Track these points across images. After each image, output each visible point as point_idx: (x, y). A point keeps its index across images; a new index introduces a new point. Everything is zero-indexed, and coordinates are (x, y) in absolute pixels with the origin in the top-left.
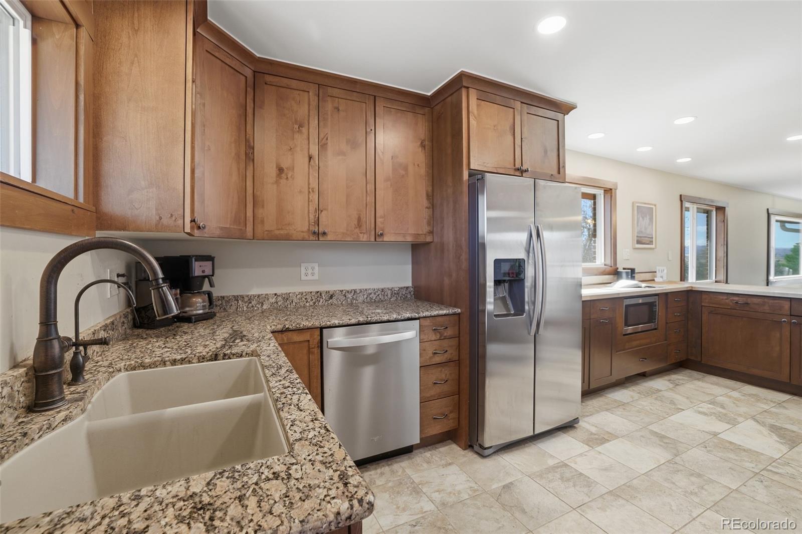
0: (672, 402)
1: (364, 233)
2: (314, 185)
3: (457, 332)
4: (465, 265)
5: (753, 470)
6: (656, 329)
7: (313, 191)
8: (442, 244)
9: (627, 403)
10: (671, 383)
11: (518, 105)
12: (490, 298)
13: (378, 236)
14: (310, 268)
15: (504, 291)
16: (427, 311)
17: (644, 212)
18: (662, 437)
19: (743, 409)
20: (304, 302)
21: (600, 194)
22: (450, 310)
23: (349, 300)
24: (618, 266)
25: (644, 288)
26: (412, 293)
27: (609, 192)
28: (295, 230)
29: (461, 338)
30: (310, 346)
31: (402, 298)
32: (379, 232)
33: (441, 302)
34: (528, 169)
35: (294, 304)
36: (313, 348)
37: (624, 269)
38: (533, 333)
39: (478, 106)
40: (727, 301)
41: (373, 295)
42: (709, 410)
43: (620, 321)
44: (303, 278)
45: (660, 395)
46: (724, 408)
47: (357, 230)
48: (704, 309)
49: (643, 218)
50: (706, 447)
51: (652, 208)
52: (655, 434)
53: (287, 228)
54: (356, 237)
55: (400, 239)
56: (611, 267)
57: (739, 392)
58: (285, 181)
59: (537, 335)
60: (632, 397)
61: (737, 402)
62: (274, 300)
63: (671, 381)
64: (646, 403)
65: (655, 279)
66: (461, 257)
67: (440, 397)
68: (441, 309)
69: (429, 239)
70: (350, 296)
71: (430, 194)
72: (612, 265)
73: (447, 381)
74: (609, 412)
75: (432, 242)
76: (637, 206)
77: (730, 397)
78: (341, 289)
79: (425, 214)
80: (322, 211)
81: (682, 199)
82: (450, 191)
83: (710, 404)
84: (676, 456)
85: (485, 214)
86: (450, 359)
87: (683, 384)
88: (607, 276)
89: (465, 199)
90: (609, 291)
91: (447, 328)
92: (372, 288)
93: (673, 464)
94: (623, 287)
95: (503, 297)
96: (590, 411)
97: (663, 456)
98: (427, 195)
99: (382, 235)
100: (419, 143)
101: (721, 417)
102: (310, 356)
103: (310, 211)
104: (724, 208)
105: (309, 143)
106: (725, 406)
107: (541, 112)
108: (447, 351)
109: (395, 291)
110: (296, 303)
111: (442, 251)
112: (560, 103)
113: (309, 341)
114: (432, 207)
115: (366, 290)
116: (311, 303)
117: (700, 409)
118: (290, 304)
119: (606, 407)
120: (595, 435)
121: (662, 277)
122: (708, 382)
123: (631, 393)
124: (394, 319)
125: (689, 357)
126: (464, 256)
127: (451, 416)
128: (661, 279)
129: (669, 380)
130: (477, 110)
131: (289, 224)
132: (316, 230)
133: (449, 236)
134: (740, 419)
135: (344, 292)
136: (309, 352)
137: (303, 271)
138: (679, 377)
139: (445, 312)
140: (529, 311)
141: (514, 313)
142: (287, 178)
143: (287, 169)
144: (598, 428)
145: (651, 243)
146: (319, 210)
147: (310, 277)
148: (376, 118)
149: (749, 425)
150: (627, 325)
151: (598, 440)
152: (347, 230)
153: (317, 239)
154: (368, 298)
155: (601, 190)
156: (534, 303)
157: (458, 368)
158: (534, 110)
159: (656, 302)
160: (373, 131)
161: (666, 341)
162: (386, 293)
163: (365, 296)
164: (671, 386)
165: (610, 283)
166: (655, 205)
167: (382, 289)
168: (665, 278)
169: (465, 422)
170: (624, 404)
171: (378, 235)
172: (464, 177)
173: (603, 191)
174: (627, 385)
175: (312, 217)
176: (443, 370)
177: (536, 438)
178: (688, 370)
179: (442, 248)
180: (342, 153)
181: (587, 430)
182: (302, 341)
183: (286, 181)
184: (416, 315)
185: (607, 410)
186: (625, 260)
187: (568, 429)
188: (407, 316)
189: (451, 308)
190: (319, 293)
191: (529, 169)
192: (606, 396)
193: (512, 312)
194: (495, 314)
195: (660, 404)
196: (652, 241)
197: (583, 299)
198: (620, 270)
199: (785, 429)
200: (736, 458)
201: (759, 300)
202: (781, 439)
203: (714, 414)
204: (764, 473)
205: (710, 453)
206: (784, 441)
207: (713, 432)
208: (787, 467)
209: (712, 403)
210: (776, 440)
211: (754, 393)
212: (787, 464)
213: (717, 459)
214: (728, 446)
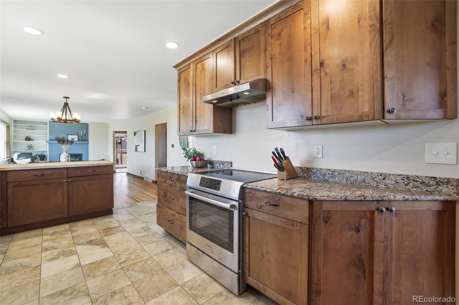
5: (119, 268)
19: (65, 243)
40: (29, 175)
42: (52, 255)
46: (56, 248)
48: (9, 184)
50: (89, 276)
61: (56, 241)
77: (47, 240)
84: (88, 295)
87: (7, 250)
93: (96, 301)
101: (66, 254)
117: (47, 258)
134: (73, 249)
199: (93, 240)
200: (106, 269)
201: (50, 171)
202: (100, 246)
203: (58, 255)
204: (123, 265)
205: (95, 277)
206: (102, 246)
207: (77, 265)
208: (122, 256)
209: (46, 250)
210: (100, 248)
211: (53, 231)
212: (119, 255)
213: (103, 277)
214: (93, 266)
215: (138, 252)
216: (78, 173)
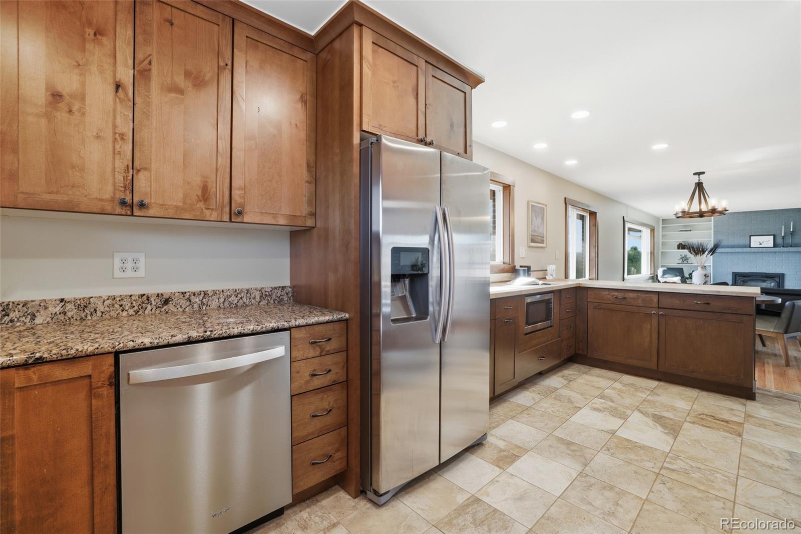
0: (570, 401)
1: (212, 209)
2: (126, 129)
3: (344, 343)
4: (354, 255)
5: (654, 470)
6: (551, 326)
7: (122, 139)
8: (326, 230)
9: (530, 407)
10: (565, 379)
11: (422, 64)
12: (386, 299)
13: (235, 215)
14: (130, 260)
15: (404, 289)
16: (303, 317)
17: (536, 211)
18: (569, 444)
19: (628, 401)
20: (117, 310)
21: (500, 191)
22: (335, 316)
23: (196, 306)
24: (515, 264)
25: (541, 286)
26: (290, 295)
27: (507, 188)
28: (86, 196)
29: (350, 352)
30: (92, 384)
31: (276, 302)
32: (235, 209)
33: (324, 305)
34: (432, 141)
35: (99, 314)
36: (98, 388)
37: (521, 267)
38: (438, 341)
39: (374, 52)
40: (609, 296)
41: (233, 298)
42: (601, 406)
43: (522, 319)
44: (118, 274)
45: (558, 394)
46: (613, 402)
47: (201, 205)
48: (590, 304)
49: (536, 217)
50: (609, 450)
51: (544, 208)
52: (561, 440)
53: (70, 192)
54: (198, 213)
55: (268, 220)
56: (510, 264)
57: (621, 383)
58: (65, 115)
59: (442, 342)
60: (534, 399)
61: (622, 394)
62: (58, 309)
63: (565, 378)
64: (547, 405)
65: (546, 277)
66: (350, 245)
67: (321, 433)
68: (323, 314)
69: (310, 223)
70: (196, 300)
71: (313, 164)
72: (511, 263)
73: (330, 410)
74: (514, 420)
75: (314, 227)
76: (532, 205)
77: (614, 389)
78: (183, 291)
79: (305, 190)
80: (139, 171)
81: (567, 202)
82: (337, 159)
83: (601, 398)
84: (586, 465)
85: (380, 204)
86: (334, 381)
87: (575, 379)
88: (506, 274)
89: (356, 169)
90: (510, 289)
91: (330, 339)
92: (231, 288)
93: (584, 477)
94: (521, 284)
95: (402, 296)
96: (496, 422)
97: (572, 468)
98: (308, 166)
99: (240, 213)
100: (298, 97)
101: (615, 412)
102: (93, 401)
103: (117, 170)
104: (596, 213)
105: (115, 63)
106: (612, 398)
107: (448, 78)
108: (330, 371)
109: (266, 292)
110: (102, 313)
111: (327, 238)
112: (468, 72)
113: (90, 376)
114: (314, 182)
115: (223, 291)
116: (131, 312)
117: (594, 405)
118: (91, 314)
119: (511, 414)
120: (504, 451)
121: (552, 275)
122: (593, 375)
123: (533, 395)
124: (250, 332)
125: (577, 352)
126: (354, 244)
127: (338, 455)
128: (551, 277)
129: (563, 377)
130: (373, 57)
131: (73, 186)
132: (128, 199)
133: (335, 220)
134: (629, 412)
135: (188, 294)
136: (91, 392)
137: (117, 263)
138: (571, 371)
139: (327, 318)
140: (434, 313)
141: (416, 316)
142: (70, 111)
143: (71, 96)
144: (506, 441)
145: (542, 242)
146: (133, 168)
147: (129, 273)
148: (235, 50)
149: (636, 417)
150: (528, 324)
151: (506, 459)
152: (184, 203)
153: (129, 213)
154: (226, 303)
155: (501, 186)
156: (440, 304)
157: (345, 391)
158: (439, 74)
159: (551, 299)
160: (229, 67)
161: (559, 337)
162: (253, 296)
163: (222, 300)
164: (565, 382)
165: (510, 281)
166: (546, 206)
167: (248, 290)
168: (554, 276)
169: (355, 463)
170: (527, 408)
171: (235, 213)
172: (354, 141)
173: (502, 188)
174: (527, 386)
175: (120, 178)
176: (325, 396)
177: (442, 467)
178: (575, 364)
179: (326, 235)
180: (175, 89)
181: (496, 446)
182: (75, 378)
183: (67, 115)
184: (286, 323)
185: (513, 417)
186: (521, 258)
187: (475, 448)
188: (271, 325)
189: (337, 312)
190: (145, 297)
191: (434, 142)
192: (509, 401)
193: (414, 315)
194: (392, 318)
195: (559, 404)
196: (544, 241)
197: (491, 298)
198: (518, 267)
199: (664, 417)
200: (636, 458)
201: (634, 295)
202: (665, 430)
203: (607, 409)
204: (663, 472)
205: (614, 456)
206: (667, 431)
207: (611, 430)
208: (678, 461)
209: (602, 397)
210: (662, 431)
211: (631, 382)
212: (677, 457)
213: (622, 463)
214: (626, 444)
215: (716, 477)
216: (676, 303)
